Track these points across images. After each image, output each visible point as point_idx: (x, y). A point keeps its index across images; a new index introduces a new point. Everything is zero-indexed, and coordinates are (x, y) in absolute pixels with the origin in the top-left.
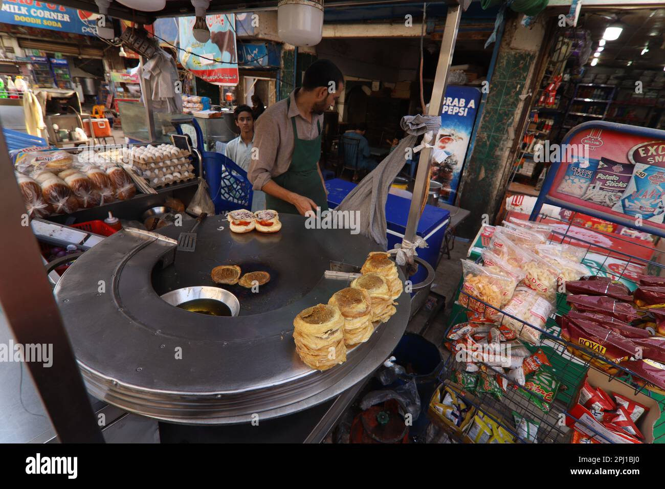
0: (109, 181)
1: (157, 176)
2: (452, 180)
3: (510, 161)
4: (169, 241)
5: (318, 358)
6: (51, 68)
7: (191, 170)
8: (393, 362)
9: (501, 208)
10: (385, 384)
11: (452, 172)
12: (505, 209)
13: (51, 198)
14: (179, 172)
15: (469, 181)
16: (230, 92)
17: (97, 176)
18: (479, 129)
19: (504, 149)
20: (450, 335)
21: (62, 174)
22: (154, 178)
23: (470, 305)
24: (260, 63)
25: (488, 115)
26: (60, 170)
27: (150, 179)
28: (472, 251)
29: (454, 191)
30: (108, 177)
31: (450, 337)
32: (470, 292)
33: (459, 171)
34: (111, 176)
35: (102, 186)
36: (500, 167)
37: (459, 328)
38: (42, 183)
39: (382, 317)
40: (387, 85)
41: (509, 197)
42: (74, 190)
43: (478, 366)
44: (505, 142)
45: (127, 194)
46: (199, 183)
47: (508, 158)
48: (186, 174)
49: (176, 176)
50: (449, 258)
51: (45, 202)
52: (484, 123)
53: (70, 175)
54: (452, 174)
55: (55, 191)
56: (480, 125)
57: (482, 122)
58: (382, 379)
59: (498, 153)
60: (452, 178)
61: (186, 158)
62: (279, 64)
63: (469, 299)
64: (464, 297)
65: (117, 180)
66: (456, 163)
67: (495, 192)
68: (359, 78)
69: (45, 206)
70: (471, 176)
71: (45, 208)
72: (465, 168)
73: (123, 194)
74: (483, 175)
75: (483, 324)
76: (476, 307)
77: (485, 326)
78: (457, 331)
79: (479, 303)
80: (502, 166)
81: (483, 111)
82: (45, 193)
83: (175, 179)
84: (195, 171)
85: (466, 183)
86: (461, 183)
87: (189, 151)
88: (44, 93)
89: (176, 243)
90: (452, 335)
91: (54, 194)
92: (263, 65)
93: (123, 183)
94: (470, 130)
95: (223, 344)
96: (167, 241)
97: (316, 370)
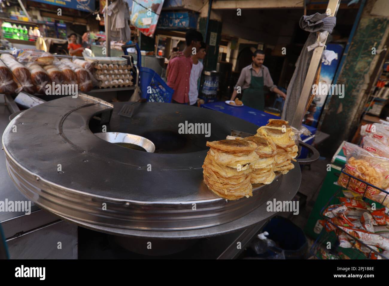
0: (75, 76)
1: (108, 80)
2: (315, 112)
3: (364, 100)
4: (108, 105)
5: (227, 186)
6: (57, 30)
7: (131, 80)
8: (266, 236)
9: (357, 133)
10: (258, 253)
11: (315, 106)
12: (359, 134)
13: (36, 80)
14: (123, 80)
15: (329, 113)
16: (162, 50)
17: (68, 71)
18: (340, 75)
19: (360, 91)
20: (326, 213)
21: (46, 67)
22: (105, 81)
23: (351, 185)
24: (184, 25)
25: (348, 65)
26: (45, 64)
27: (103, 81)
28: (336, 158)
29: (316, 121)
30: (76, 74)
31: (326, 215)
32: (352, 173)
33: (321, 106)
34: (77, 74)
35: (71, 79)
36: (355, 104)
37: (334, 208)
38: (31, 70)
39: (282, 168)
40: (268, 46)
41: (364, 125)
42: (52, 78)
43: (351, 243)
44: (361, 86)
45: (86, 88)
46: (135, 88)
47: (363, 98)
48: (127, 81)
49: (120, 82)
50: (310, 169)
51: (32, 83)
52: (344, 70)
53: (51, 68)
54: (315, 108)
55: (39, 76)
56: (341, 72)
57: (343, 70)
58: (256, 248)
59: (355, 93)
60: (315, 111)
61: (128, 70)
62: (196, 26)
63: (349, 179)
64: (345, 178)
65: (81, 76)
66: (319, 100)
67: (350, 124)
68: (249, 40)
69: (31, 85)
70: (330, 110)
71: (31, 87)
72: (326, 104)
73: (84, 87)
74: (340, 109)
75: (354, 209)
76: (357, 187)
77: (356, 211)
78: (332, 210)
79: (361, 183)
80: (357, 103)
81: (344, 62)
82: (32, 76)
83: (120, 84)
84: (134, 81)
85: (326, 115)
86: (323, 115)
87: (131, 66)
88: (50, 40)
89: (112, 107)
90: (328, 213)
91: (38, 78)
92: (186, 27)
93: (84, 79)
94: (333, 75)
95: (137, 168)
96: (106, 105)
97: (222, 199)
